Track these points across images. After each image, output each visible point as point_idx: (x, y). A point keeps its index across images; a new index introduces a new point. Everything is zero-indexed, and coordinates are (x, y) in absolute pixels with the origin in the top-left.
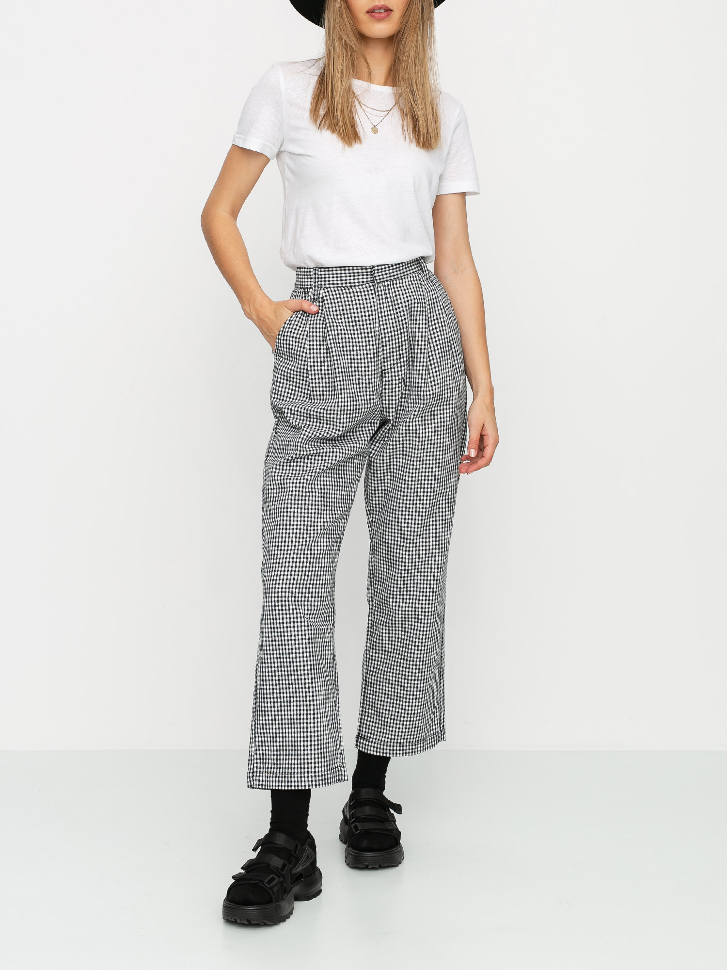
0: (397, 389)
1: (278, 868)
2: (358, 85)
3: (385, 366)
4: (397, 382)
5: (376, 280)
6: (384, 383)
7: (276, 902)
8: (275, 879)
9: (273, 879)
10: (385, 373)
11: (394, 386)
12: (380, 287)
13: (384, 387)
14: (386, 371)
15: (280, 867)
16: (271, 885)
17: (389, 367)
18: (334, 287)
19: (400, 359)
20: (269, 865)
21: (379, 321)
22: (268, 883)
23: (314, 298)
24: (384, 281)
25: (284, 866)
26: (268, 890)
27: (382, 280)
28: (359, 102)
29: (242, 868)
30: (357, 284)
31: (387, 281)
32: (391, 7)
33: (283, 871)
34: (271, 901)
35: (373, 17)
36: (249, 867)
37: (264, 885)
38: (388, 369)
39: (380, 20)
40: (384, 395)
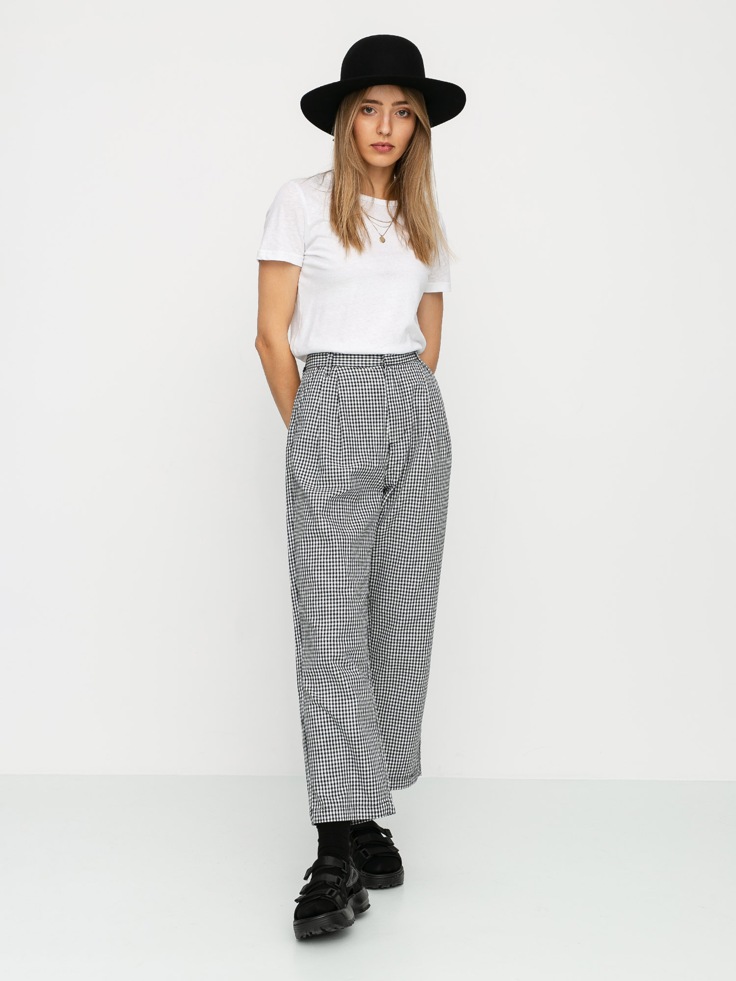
0: (402, 462)
1: (334, 883)
2: (365, 200)
3: (392, 440)
4: (402, 455)
5: (386, 362)
6: (391, 456)
7: (341, 909)
8: (334, 891)
9: (332, 892)
10: (392, 446)
11: (399, 458)
12: (389, 369)
13: (390, 459)
14: (393, 444)
15: (336, 882)
16: (333, 895)
17: (395, 441)
18: (347, 366)
19: (405, 433)
20: (325, 882)
21: (387, 399)
22: (329, 894)
23: (327, 374)
24: (391, 365)
25: (339, 880)
26: (331, 900)
27: (390, 364)
28: (367, 216)
29: (300, 893)
30: (368, 365)
31: (394, 365)
32: (393, 145)
33: (339, 885)
34: (336, 909)
35: (377, 149)
36: (306, 891)
37: (326, 897)
38: (394, 443)
39: (381, 152)
40: (390, 466)
